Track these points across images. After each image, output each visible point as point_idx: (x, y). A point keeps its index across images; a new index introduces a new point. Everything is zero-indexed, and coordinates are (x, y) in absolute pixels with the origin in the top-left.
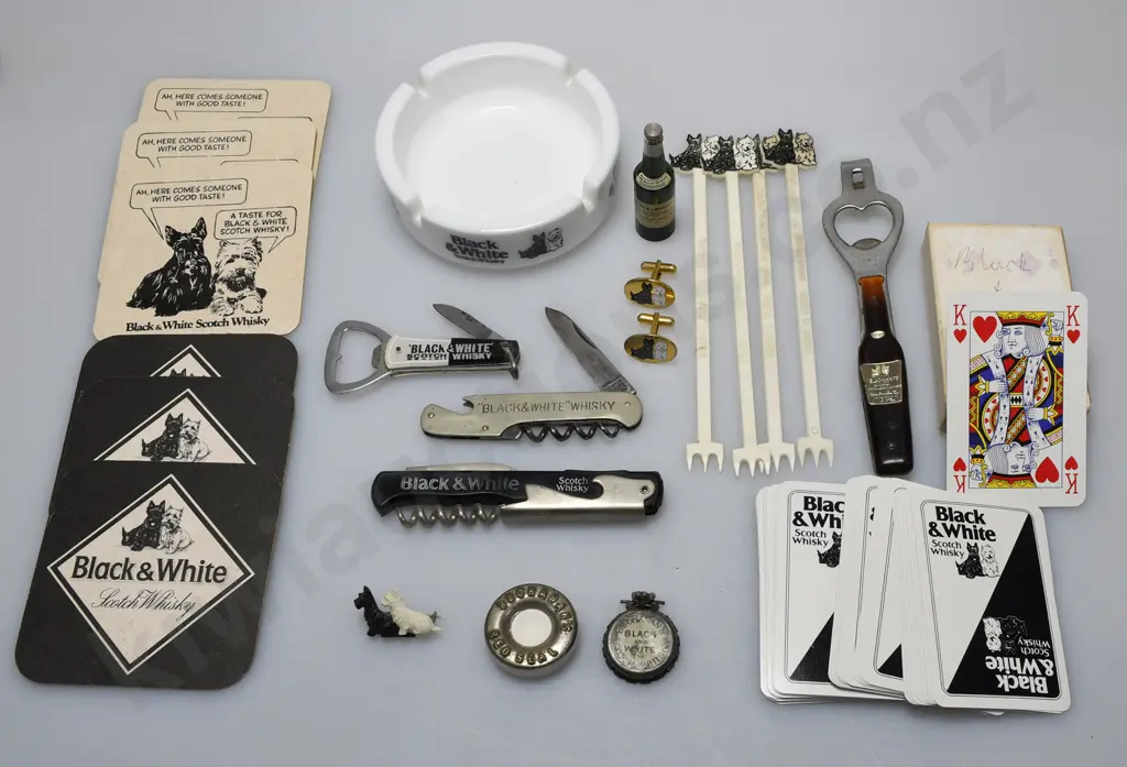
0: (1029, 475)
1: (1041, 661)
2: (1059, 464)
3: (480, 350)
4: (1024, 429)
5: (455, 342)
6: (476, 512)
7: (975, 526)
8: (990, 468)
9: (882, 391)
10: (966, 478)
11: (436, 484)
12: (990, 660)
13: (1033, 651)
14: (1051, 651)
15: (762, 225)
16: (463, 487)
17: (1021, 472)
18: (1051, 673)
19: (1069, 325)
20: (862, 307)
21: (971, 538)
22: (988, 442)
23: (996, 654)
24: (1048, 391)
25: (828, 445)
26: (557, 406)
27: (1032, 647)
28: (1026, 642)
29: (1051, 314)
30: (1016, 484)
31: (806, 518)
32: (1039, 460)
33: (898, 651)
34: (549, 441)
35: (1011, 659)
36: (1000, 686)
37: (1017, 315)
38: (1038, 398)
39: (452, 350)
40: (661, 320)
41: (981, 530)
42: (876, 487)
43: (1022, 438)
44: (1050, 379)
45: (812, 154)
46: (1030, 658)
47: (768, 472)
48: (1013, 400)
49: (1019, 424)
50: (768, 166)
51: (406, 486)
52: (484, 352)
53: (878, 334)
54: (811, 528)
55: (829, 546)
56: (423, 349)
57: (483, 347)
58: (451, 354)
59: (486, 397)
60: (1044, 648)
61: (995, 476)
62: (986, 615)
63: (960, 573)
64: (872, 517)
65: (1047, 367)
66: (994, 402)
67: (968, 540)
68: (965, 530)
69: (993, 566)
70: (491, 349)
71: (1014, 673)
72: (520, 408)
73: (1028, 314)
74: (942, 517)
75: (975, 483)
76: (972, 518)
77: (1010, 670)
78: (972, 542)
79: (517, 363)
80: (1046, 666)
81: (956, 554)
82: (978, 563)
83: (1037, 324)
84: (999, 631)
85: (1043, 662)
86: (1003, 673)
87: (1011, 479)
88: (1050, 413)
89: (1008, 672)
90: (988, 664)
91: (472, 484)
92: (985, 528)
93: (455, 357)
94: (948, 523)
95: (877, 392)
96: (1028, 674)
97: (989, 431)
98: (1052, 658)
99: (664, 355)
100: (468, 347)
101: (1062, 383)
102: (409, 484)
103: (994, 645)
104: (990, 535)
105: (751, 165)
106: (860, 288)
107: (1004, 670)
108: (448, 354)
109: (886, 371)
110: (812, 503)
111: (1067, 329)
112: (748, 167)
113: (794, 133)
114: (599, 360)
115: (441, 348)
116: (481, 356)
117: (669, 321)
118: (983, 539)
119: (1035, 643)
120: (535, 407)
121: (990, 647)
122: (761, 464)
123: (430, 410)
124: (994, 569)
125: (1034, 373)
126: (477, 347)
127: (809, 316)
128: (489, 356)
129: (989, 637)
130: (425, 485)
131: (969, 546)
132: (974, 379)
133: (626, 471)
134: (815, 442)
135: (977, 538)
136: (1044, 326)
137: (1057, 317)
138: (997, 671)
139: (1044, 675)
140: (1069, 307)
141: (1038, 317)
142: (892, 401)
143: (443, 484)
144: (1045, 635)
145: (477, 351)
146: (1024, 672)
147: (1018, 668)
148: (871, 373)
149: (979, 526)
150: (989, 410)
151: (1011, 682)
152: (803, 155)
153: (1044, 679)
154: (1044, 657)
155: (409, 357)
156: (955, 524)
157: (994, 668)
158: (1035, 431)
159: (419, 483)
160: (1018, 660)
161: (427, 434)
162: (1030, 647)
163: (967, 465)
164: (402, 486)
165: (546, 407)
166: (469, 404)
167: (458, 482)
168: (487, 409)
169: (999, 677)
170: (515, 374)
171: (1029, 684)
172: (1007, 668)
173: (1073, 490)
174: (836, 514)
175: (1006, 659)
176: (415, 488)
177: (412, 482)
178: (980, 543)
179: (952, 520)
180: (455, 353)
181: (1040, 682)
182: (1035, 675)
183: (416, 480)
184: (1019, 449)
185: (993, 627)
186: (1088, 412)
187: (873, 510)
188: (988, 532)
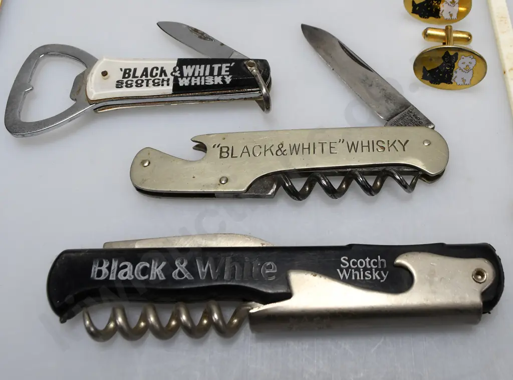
3: (216, 73)
5: (182, 63)
6: (208, 314)
11: (145, 271)
16: (187, 275)
26: (326, 147)
34: (317, 198)
39: (177, 74)
40: (455, 35)
51: (100, 273)
52: (223, 75)
56: (138, 74)
57: (220, 69)
58: (176, 80)
59: (224, 136)
70: (231, 71)
72: (274, 150)
79: (269, 87)
91: (201, 270)
93: (183, 82)
99: (468, 76)
100: (200, 69)
102: (103, 271)
108: (172, 78)
114: (378, 85)
115: (163, 72)
116: (218, 80)
117: (465, 36)
120: (295, 149)
123: (144, 156)
126: (212, 70)
128: (228, 80)
130: (129, 273)
133: (442, 245)
143: (157, 271)
145: (211, 74)
155: (119, 85)
159: (119, 269)
161: (140, 190)
164: (94, 275)
165: (310, 148)
166: (201, 147)
167: (181, 266)
168: (226, 152)
170: (265, 104)
176: (112, 278)
177: (109, 268)
180: (182, 76)
183: (115, 264)
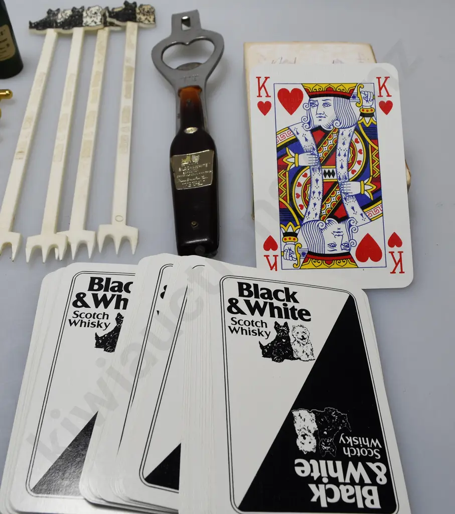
0: (348, 254)
1: (370, 464)
2: (381, 241)
4: (340, 204)
7: (285, 305)
8: (305, 246)
9: (190, 177)
10: (279, 259)
12: (301, 465)
13: (359, 452)
14: (383, 451)
15: (99, 62)
17: (339, 250)
18: (384, 481)
19: (380, 96)
20: (179, 112)
21: (280, 316)
22: (301, 219)
23: (309, 456)
24: (362, 163)
25: (132, 233)
27: (358, 446)
28: (350, 440)
29: (360, 85)
30: (335, 264)
31: (89, 299)
32: (359, 238)
33: (176, 454)
35: (330, 463)
36: (314, 499)
37: (324, 87)
38: (353, 172)
41: (293, 309)
42: (171, 265)
43: (339, 214)
44: (364, 151)
45: (152, 17)
46: (356, 460)
47: (61, 259)
48: (325, 174)
49: (334, 199)
50: (112, 24)
53: (191, 130)
54: (93, 309)
55: (111, 328)
60: (373, 448)
61: (311, 256)
62: (297, 405)
63: (264, 356)
64: (162, 295)
65: (360, 139)
66: (305, 175)
67: (277, 319)
68: (272, 307)
69: (307, 349)
71: (334, 481)
73: (336, 86)
74: (246, 293)
75: (289, 264)
76: (282, 296)
77: (329, 477)
78: (281, 322)
80: (376, 471)
81: (260, 334)
82: (288, 344)
83: (347, 95)
84: (313, 426)
85: (373, 466)
86: (319, 481)
87: (329, 259)
88: (367, 187)
89: (325, 480)
90: (298, 470)
92: (298, 307)
94: (253, 300)
95: (185, 178)
96: (352, 483)
97: (302, 207)
98: (384, 460)
101: (377, 156)
103: (307, 444)
104: (303, 314)
105: (95, 23)
106: (179, 99)
107: (320, 478)
109: (196, 159)
110: (99, 284)
111: (378, 100)
112: (93, 24)
113: (138, 5)
118: (295, 319)
119: (361, 441)
121: (301, 447)
122: (56, 250)
124: (309, 352)
125: (347, 145)
127: (130, 125)
129: (299, 433)
131: (277, 326)
132: (281, 151)
134: (118, 229)
135: (287, 317)
136: (354, 97)
137: (368, 88)
138: (310, 479)
139: (374, 483)
140: (379, 78)
141: (347, 88)
142: (200, 185)
144: (375, 431)
146: (348, 480)
147: (340, 475)
148: (180, 162)
149: (290, 305)
150: (299, 185)
151: (330, 493)
152: (143, 18)
153: (374, 489)
154: (373, 460)
156: (261, 302)
157: (306, 474)
158: (352, 207)
160: (339, 464)
162: (355, 446)
163: (278, 242)
169: (313, 487)
171: (354, 495)
172: (324, 474)
173: (398, 270)
174: (124, 295)
175: (322, 463)
178: (291, 322)
179: (257, 297)
181: (370, 492)
182: (362, 483)
184: (335, 226)
185: (306, 421)
186: (408, 187)
187: (165, 287)
188: (301, 311)
